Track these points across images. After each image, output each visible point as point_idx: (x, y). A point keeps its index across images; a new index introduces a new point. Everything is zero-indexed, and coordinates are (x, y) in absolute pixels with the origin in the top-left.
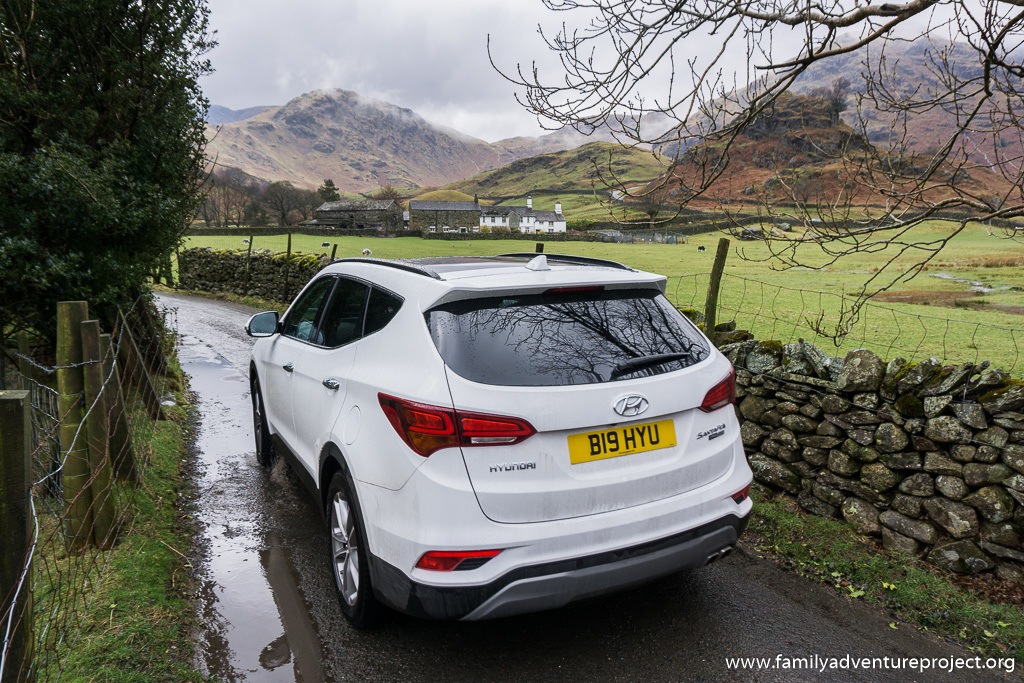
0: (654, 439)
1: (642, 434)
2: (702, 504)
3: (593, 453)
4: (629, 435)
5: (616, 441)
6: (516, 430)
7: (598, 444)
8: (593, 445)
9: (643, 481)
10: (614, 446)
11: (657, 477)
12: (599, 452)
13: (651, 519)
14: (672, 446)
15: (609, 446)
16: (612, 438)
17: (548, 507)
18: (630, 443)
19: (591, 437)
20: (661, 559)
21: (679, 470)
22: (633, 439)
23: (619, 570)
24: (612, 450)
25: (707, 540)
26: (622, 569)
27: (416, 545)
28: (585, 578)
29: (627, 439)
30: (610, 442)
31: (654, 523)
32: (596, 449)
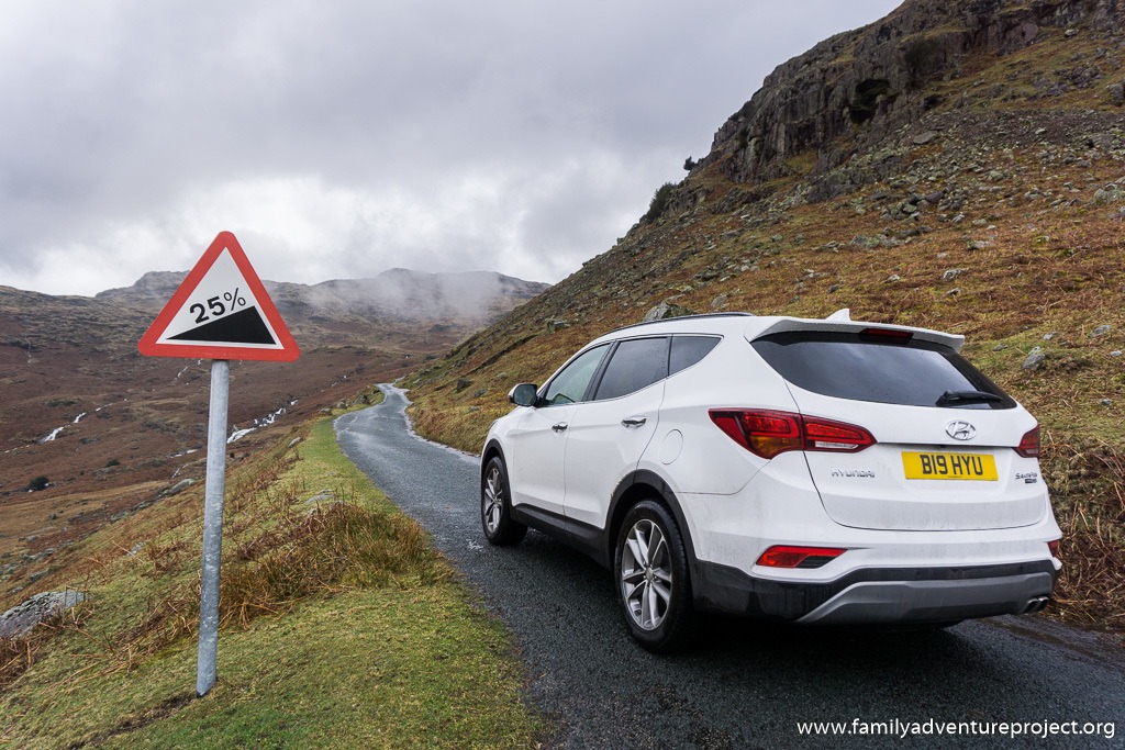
0: (979, 470)
1: (967, 463)
2: (1026, 541)
3: (925, 472)
4: (956, 462)
5: (944, 465)
6: (859, 439)
7: (928, 464)
8: (924, 465)
9: (973, 506)
10: (943, 469)
11: (985, 504)
12: (930, 472)
13: (982, 544)
14: (995, 479)
15: (939, 468)
16: (941, 461)
17: (888, 517)
18: (957, 469)
19: (922, 457)
20: (991, 587)
21: (1003, 504)
22: (959, 465)
23: (954, 588)
24: (941, 472)
25: (1030, 579)
26: (957, 588)
27: (759, 540)
28: (922, 590)
29: (955, 465)
30: (940, 465)
31: (984, 548)
32: (927, 468)
